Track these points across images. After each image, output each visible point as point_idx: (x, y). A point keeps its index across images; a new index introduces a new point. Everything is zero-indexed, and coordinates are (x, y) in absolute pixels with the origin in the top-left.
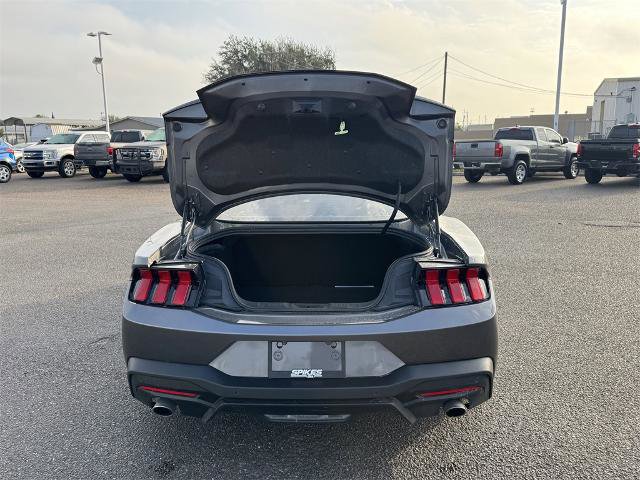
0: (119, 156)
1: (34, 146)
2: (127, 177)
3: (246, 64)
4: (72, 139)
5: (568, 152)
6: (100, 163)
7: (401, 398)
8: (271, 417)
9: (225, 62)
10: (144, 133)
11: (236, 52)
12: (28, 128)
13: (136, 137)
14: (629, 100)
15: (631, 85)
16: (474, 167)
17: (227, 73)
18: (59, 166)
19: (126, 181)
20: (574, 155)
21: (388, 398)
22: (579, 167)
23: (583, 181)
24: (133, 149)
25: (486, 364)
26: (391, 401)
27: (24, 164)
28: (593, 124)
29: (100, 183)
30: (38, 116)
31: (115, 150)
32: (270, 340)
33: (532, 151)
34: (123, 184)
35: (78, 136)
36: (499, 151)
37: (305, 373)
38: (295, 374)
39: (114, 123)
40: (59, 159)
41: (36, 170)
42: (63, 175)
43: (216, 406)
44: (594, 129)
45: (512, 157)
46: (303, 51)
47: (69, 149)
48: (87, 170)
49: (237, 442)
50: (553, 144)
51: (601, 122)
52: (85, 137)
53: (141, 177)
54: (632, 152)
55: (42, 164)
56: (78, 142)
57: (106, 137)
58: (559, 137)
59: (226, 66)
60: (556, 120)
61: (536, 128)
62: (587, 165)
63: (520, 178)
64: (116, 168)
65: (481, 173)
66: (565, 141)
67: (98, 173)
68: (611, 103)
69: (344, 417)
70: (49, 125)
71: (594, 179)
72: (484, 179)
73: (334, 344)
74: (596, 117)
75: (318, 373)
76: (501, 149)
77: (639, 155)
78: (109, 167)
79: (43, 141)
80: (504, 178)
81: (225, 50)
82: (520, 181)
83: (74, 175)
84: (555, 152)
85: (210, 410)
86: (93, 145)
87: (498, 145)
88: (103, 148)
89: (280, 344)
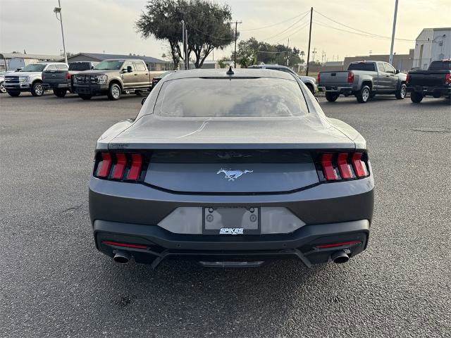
0: (75, 81)
1: (13, 73)
2: (80, 96)
3: (166, 15)
4: (40, 68)
5: (399, 80)
6: (61, 86)
7: (303, 249)
8: (204, 263)
9: (151, 13)
10: (93, 64)
11: (159, 6)
12: (7, 61)
13: (87, 67)
14: (441, 44)
15: (442, 33)
16: (333, 90)
17: (152, 21)
18: (31, 88)
19: (81, 99)
20: (404, 82)
21: (293, 249)
22: (407, 90)
23: (409, 101)
24: (86, 75)
25: (364, 224)
26: (295, 251)
27: (6, 86)
28: (414, 62)
29: (62, 100)
30: (14, 52)
31: (72, 75)
32: (204, 206)
33: (374, 79)
34: (79, 101)
35: (45, 66)
36: (352, 79)
37: (230, 231)
38: (223, 231)
39: (70, 58)
40: (31, 83)
41: (14, 90)
42: (34, 95)
43: (162, 256)
44: (415, 65)
45: (360, 83)
46: (208, 5)
47: (39, 76)
48: (52, 91)
49: (177, 282)
50: (389, 74)
51: (420, 60)
52: (50, 67)
53: (91, 96)
54: (445, 80)
55: (19, 86)
56: (45, 70)
57: (65, 67)
58: (393, 69)
59: (151, 16)
60: (391, 57)
61: (377, 62)
62: (413, 89)
63: (365, 99)
64: (73, 89)
65: (337, 95)
66: (397, 72)
67: (60, 93)
68: (428, 46)
69: (259, 263)
70: (23, 58)
71: (417, 100)
72: (339, 100)
73: (252, 209)
74: (417, 56)
75: (240, 231)
76: (353, 77)
77: (450, 82)
78: (68, 89)
79: (18, 70)
80: (354, 99)
81: (151, 4)
82: (365, 100)
83: (43, 95)
84: (390, 80)
85: (158, 259)
86: (56, 72)
87: (350, 74)
88: (62, 75)
89: (211, 210)
